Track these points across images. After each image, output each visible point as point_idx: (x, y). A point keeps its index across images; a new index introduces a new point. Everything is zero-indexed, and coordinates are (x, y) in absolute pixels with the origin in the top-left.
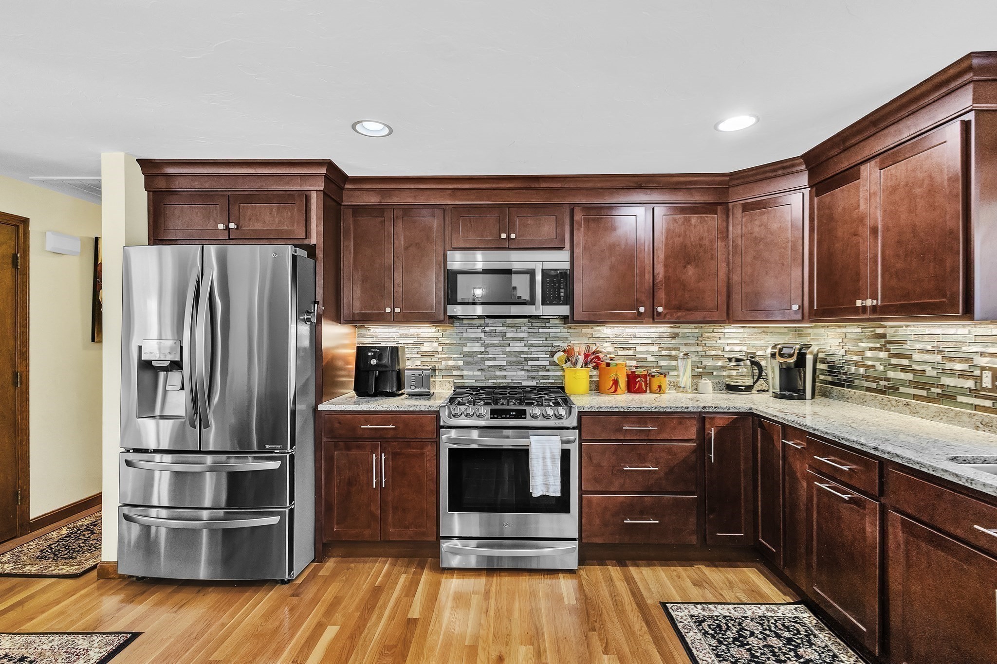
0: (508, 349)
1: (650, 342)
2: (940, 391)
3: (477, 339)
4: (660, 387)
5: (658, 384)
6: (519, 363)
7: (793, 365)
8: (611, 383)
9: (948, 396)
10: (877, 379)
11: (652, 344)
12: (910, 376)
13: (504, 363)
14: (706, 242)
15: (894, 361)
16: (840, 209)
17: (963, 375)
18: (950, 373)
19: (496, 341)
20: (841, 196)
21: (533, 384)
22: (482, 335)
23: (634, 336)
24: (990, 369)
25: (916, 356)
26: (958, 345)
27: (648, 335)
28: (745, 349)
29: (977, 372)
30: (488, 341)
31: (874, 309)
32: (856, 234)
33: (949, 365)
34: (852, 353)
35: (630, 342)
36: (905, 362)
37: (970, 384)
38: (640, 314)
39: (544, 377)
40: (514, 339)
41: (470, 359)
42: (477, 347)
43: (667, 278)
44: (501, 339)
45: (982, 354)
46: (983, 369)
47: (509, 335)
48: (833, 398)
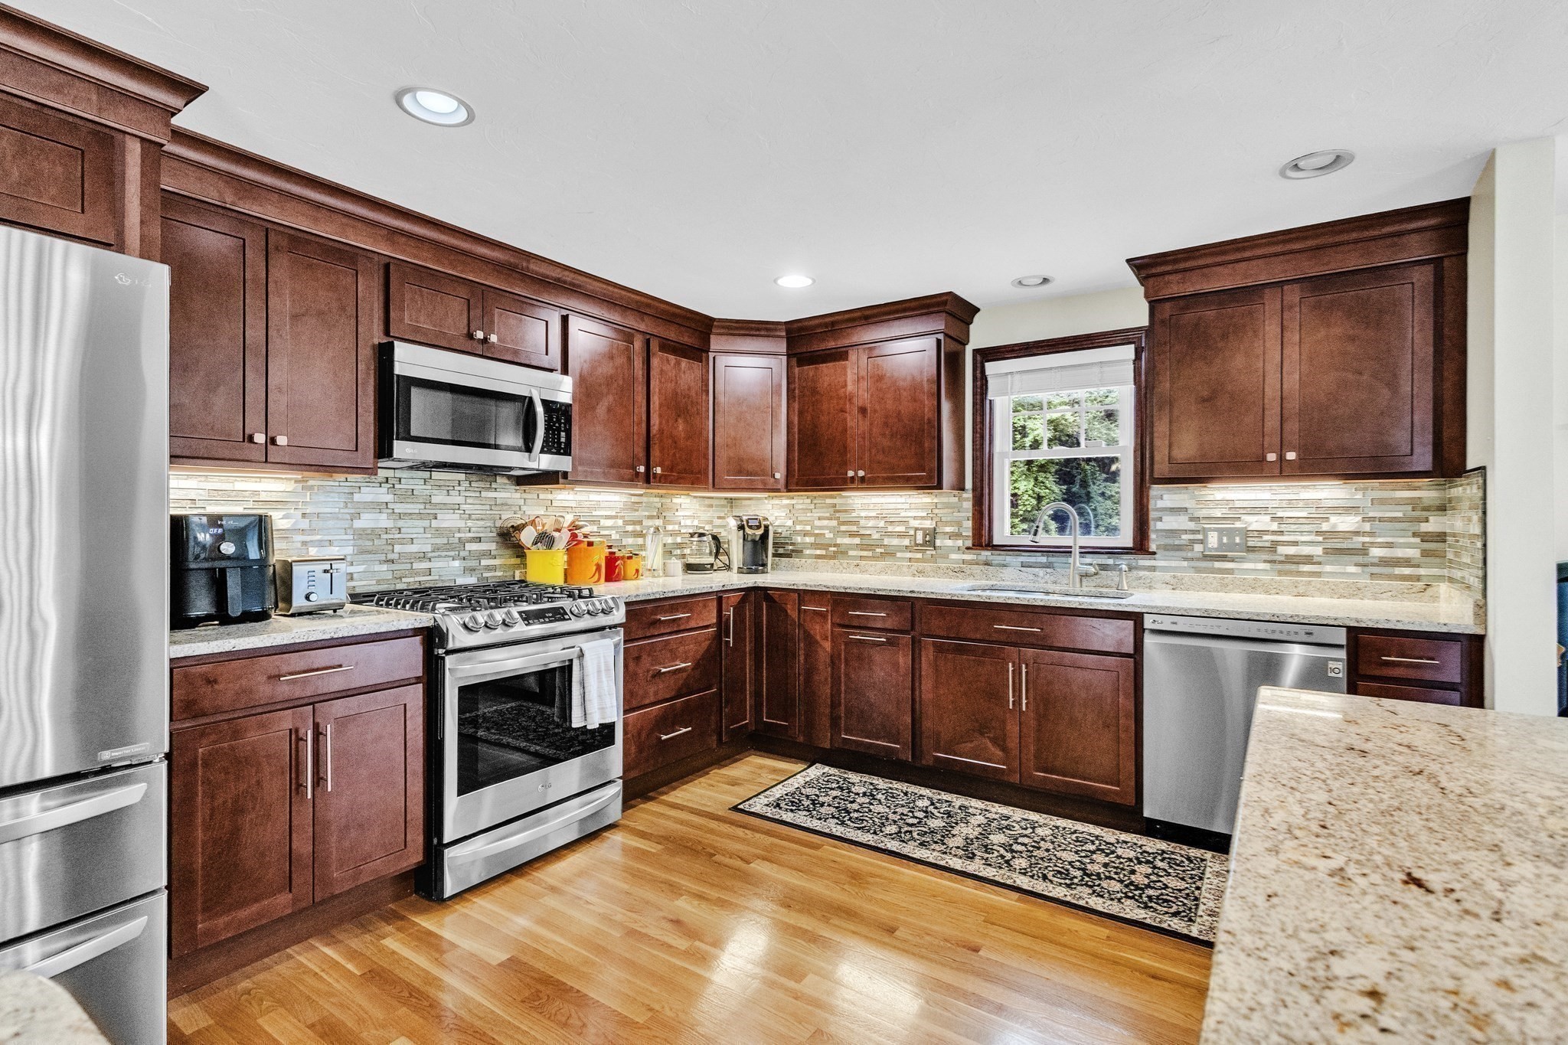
0: (434, 523)
1: (614, 514)
2: (883, 551)
3: (382, 507)
4: (637, 571)
5: (636, 567)
6: (448, 546)
7: (757, 538)
8: (594, 568)
9: (889, 554)
10: (825, 547)
11: (616, 517)
12: (857, 541)
13: (428, 548)
14: (693, 393)
15: (843, 528)
16: (826, 384)
17: (900, 535)
18: (890, 535)
19: (415, 508)
20: (827, 372)
21: (471, 580)
22: (389, 498)
23: (598, 506)
24: (921, 529)
25: (863, 522)
26: (897, 512)
27: (612, 505)
28: (696, 523)
29: (912, 532)
30: (399, 508)
31: (862, 479)
32: (843, 411)
33: (890, 529)
34: (801, 522)
35: (594, 513)
36: (854, 528)
37: (906, 542)
38: (638, 474)
39: (488, 568)
40: (444, 506)
41: (368, 542)
42: (384, 521)
43: (661, 431)
44: (422, 506)
45: (915, 518)
46: (916, 529)
47: (435, 500)
48: (781, 569)
